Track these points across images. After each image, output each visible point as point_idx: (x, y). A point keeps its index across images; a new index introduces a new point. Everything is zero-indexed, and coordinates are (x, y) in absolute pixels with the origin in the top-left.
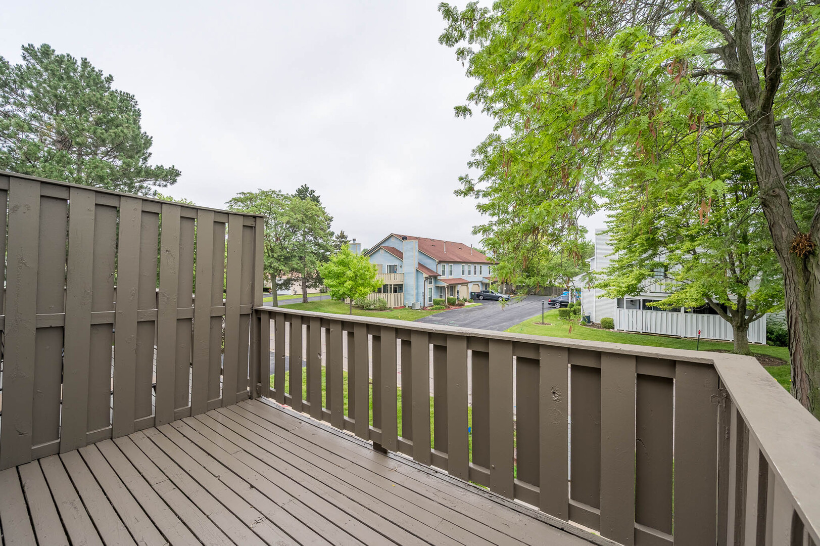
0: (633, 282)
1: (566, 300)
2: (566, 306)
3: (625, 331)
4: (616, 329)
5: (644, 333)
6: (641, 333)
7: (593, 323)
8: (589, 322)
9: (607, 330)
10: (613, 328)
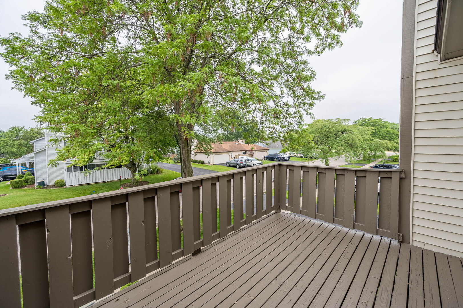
1: (13, 174)
2: (15, 178)
3: (74, 185)
4: (67, 186)
5: (86, 184)
6: (84, 184)
7: (47, 186)
8: (44, 185)
9: (61, 188)
10: (65, 185)
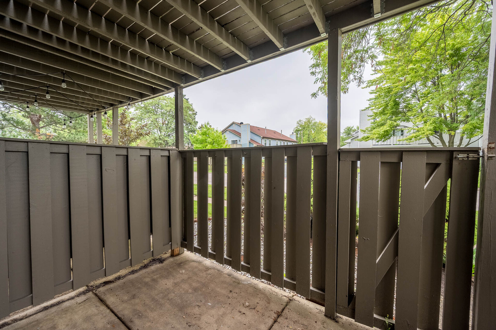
0: (387, 129)
